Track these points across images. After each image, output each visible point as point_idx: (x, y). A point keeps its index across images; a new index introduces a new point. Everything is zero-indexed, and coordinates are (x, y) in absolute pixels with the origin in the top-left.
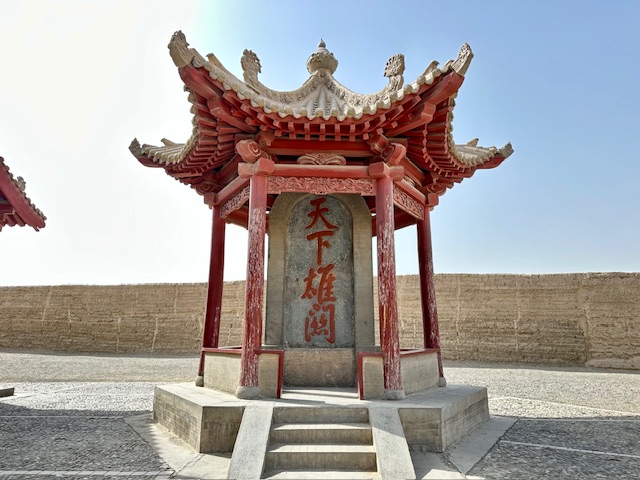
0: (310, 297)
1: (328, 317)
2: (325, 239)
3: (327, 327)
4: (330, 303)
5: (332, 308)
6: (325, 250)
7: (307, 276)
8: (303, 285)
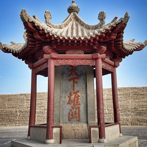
0: (70, 104)
1: (77, 112)
2: (76, 80)
3: (77, 115)
4: (78, 106)
5: (79, 108)
6: (76, 85)
7: (69, 95)
8: (68, 99)
